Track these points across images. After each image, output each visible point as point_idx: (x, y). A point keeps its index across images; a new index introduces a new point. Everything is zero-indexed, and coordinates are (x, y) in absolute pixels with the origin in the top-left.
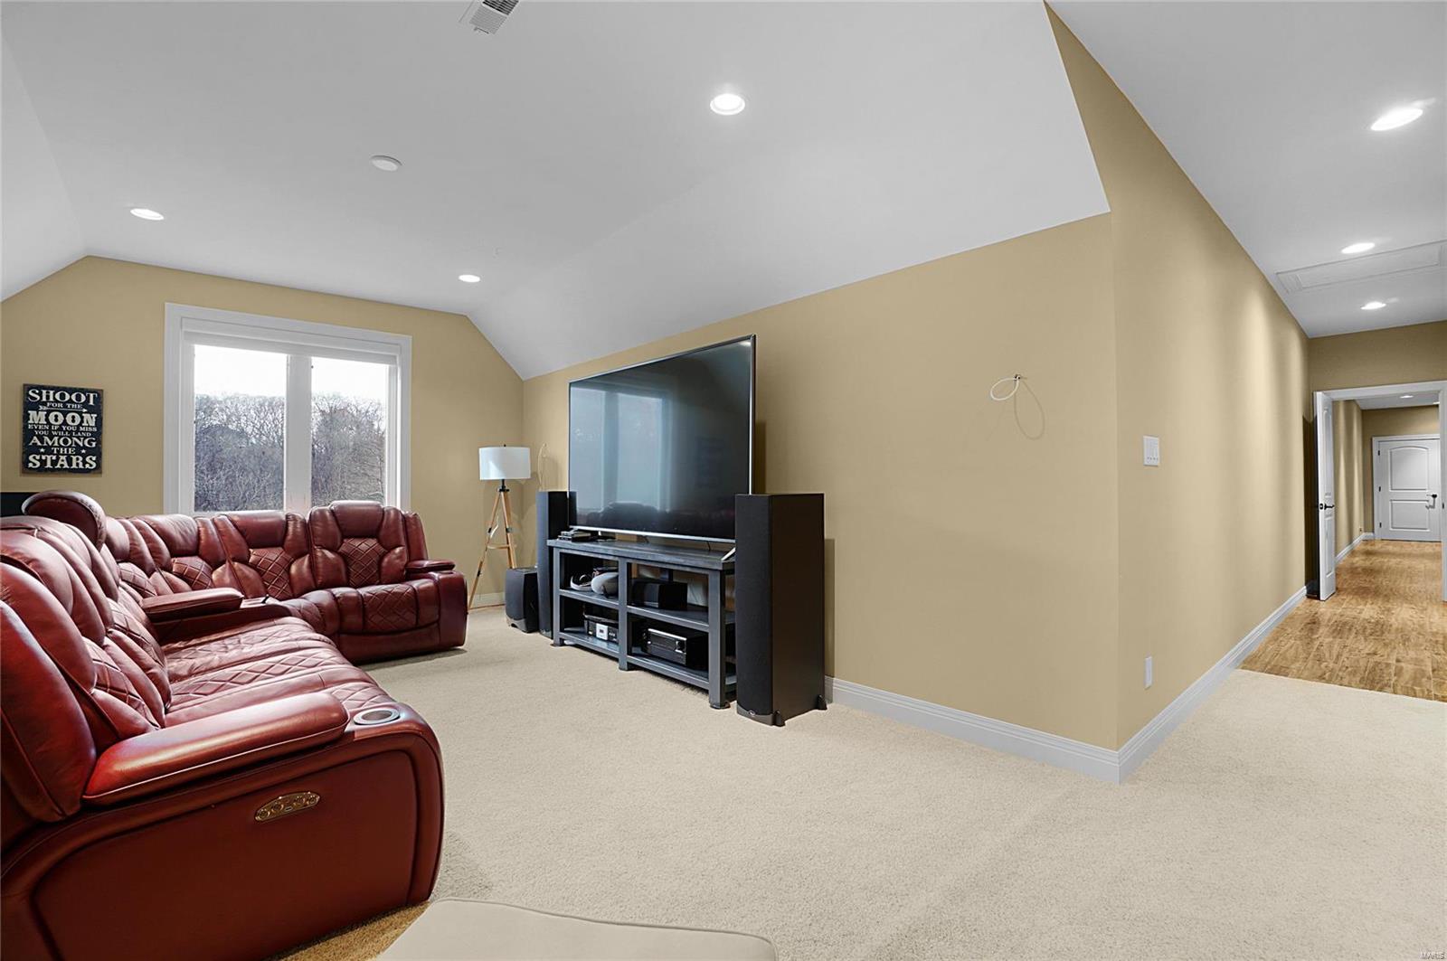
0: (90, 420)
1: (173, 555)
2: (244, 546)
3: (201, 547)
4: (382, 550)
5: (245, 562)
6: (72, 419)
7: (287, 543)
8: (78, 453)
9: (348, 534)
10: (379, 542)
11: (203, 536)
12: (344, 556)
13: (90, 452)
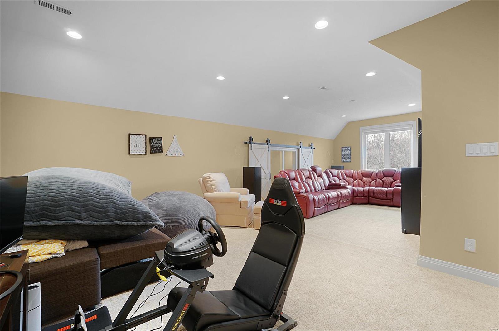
0: (349, 152)
1: (346, 177)
2: (362, 177)
3: (353, 176)
4: (393, 180)
5: (361, 180)
6: (347, 152)
7: (371, 177)
8: (348, 159)
9: (385, 176)
10: (393, 179)
11: (354, 174)
12: (383, 181)
13: (350, 158)
